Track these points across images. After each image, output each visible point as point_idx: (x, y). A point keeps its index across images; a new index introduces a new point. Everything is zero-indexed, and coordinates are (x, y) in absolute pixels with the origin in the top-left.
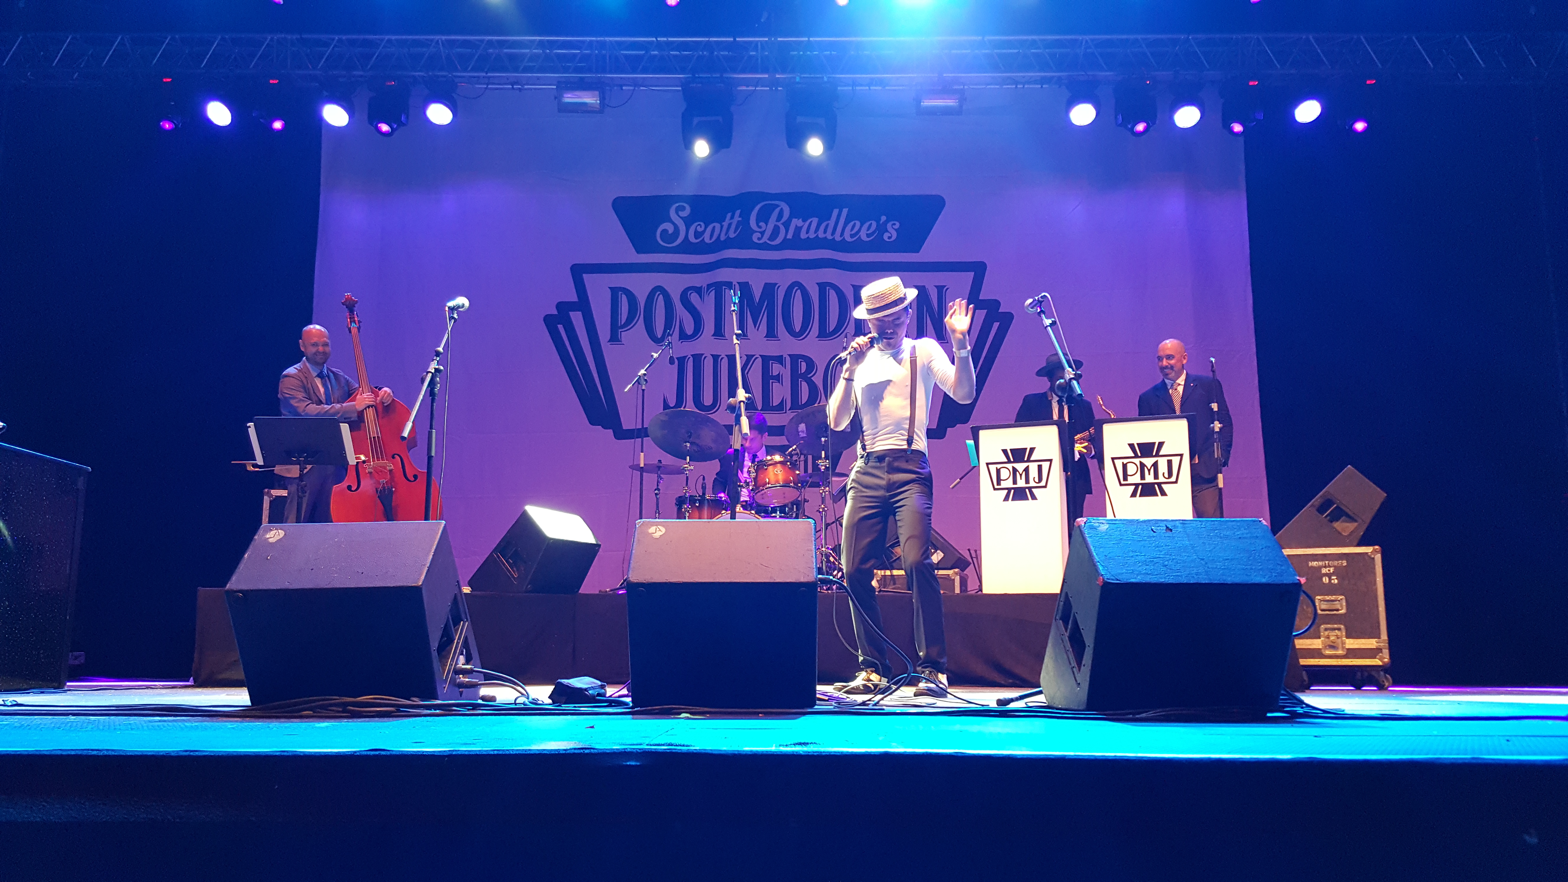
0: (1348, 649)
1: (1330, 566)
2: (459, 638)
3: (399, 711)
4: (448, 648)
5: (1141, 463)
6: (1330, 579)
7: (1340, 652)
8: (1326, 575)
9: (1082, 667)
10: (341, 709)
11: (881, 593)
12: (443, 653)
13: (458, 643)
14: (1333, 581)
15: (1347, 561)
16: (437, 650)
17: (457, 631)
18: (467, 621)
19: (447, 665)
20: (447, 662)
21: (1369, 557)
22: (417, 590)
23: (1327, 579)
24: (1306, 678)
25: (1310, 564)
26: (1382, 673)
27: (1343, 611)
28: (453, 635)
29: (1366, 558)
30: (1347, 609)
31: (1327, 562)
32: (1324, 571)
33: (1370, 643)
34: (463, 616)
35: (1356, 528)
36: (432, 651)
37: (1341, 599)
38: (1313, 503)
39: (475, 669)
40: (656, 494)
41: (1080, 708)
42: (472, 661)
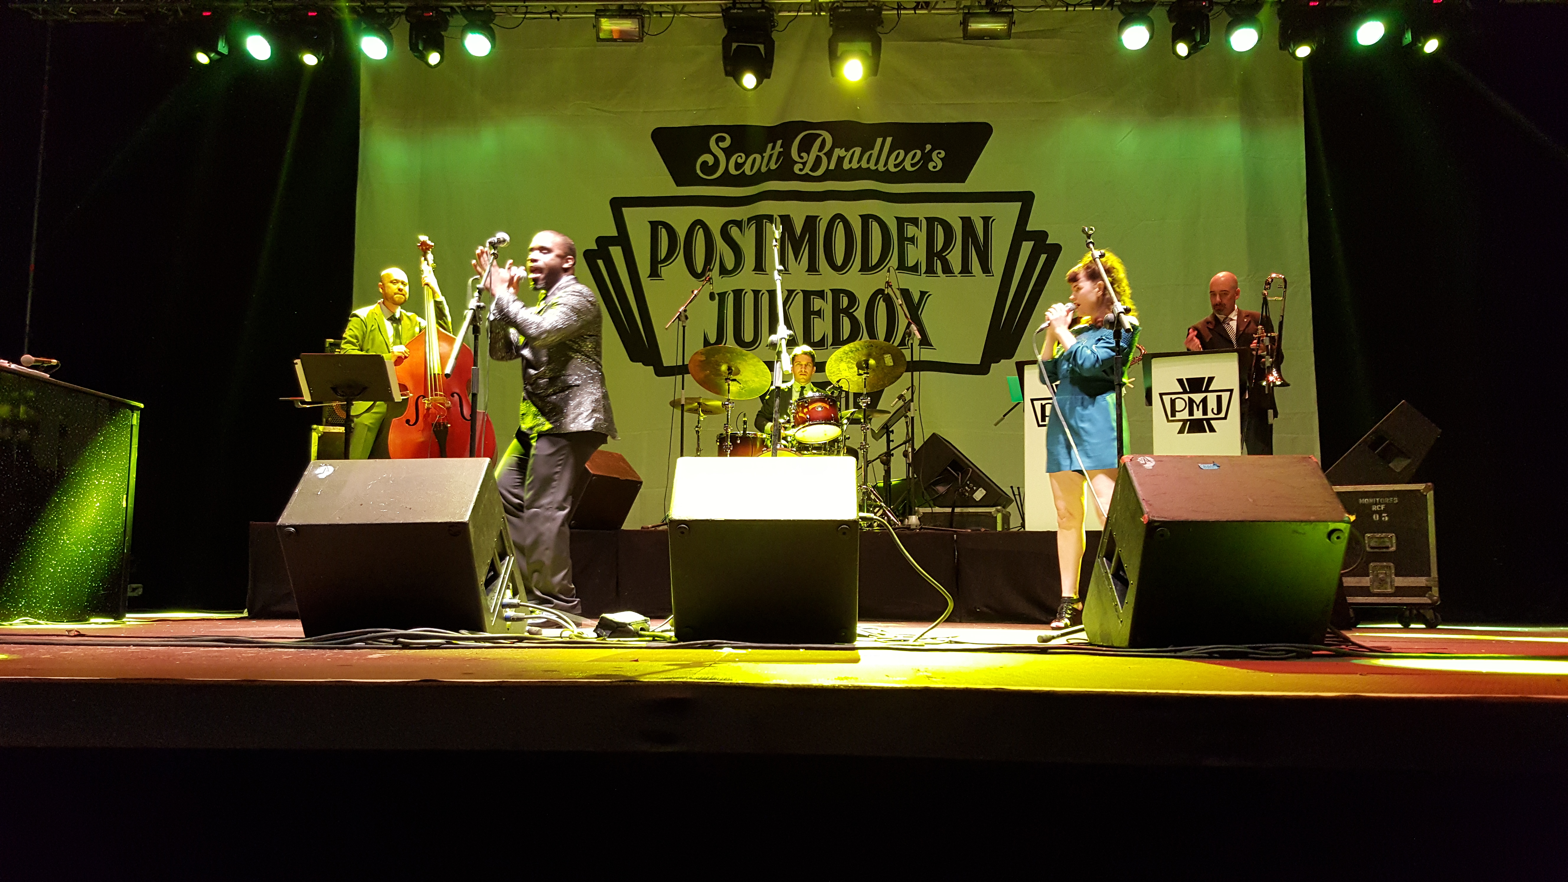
0: (1398, 588)
1: (1381, 504)
2: (505, 573)
3: (448, 643)
4: (495, 582)
5: (1190, 398)
6: (1381, 517)
7: (1390, 590)
8: (1376, 512)
9: (1125, 605)
10: (392, 641)
11: (922, 530)
12: (491, 587)
13: (504, 577)
14: (1383, 518)
15: (1398, 497)
16: (484, 582)
17: (502, 566)
18: (513, 555)
19: (494, 599)
20: (494, 596)
21: (1422, 494)
22: (464, 525)
23: (1378, 516)
24: (1352, 615)
25: (1361, 501)
26: (1431, 611)
27: (1393, 549)
28: (499, 569)
29: (1419, 494)
30: (1397, 547)
31: (1378, 499)
32: (1374, 508)
33: (1421, 581)
35: (1408, 465)
36: (480, 585)
37: (1391, 537)
38: (1366, 438)
40: (696, 431)
41: (1123, 645)
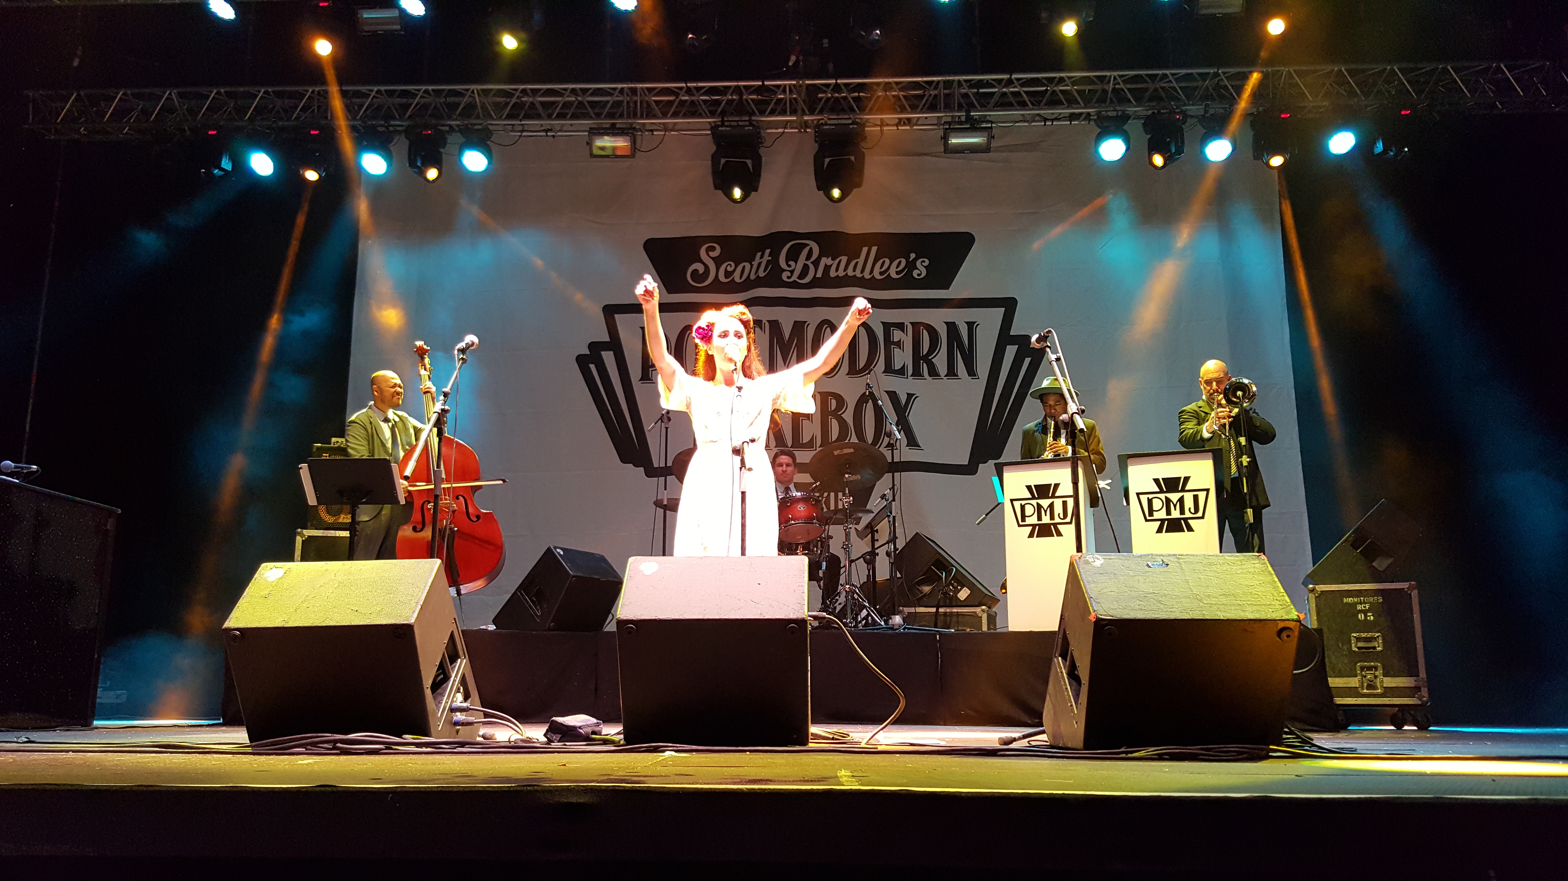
0: (1386, 688)
1: (1365, 603)
2: (456, 676)
3: (387, 748)
4: (444, 685)
5: (1166, 497)
6: (1366, 616)
7: (1378, 691)
8: (1361, 611)
9: (1079, 705)
11: (906, 630)
12: (439, 691)
13: (454, 681)
14: (1369, 618)
15: (1383, 597)
16: (432, 688)
17: (453, 669)
18: (465, 658)
19: (442, 703)
20: (442, 700)
21: (1406, 593)
22: (409, 627)
23: (1363, 615)
25: (1345, 600)
26: (1422, 712)
27: (1379, 649)
28: (449, 672)
29: (1403, 593)
30: (1384, 646)
31: (1362, 598)
32: (1359, 607)
33: (1408, 682)
34: (461, 653)
35: (1391, 563)
36: (425, 688)
37: (1378, 636)
38: (1348, 537)
39: (471, 707)
41: (1079, 748)
42: (470, 699)
